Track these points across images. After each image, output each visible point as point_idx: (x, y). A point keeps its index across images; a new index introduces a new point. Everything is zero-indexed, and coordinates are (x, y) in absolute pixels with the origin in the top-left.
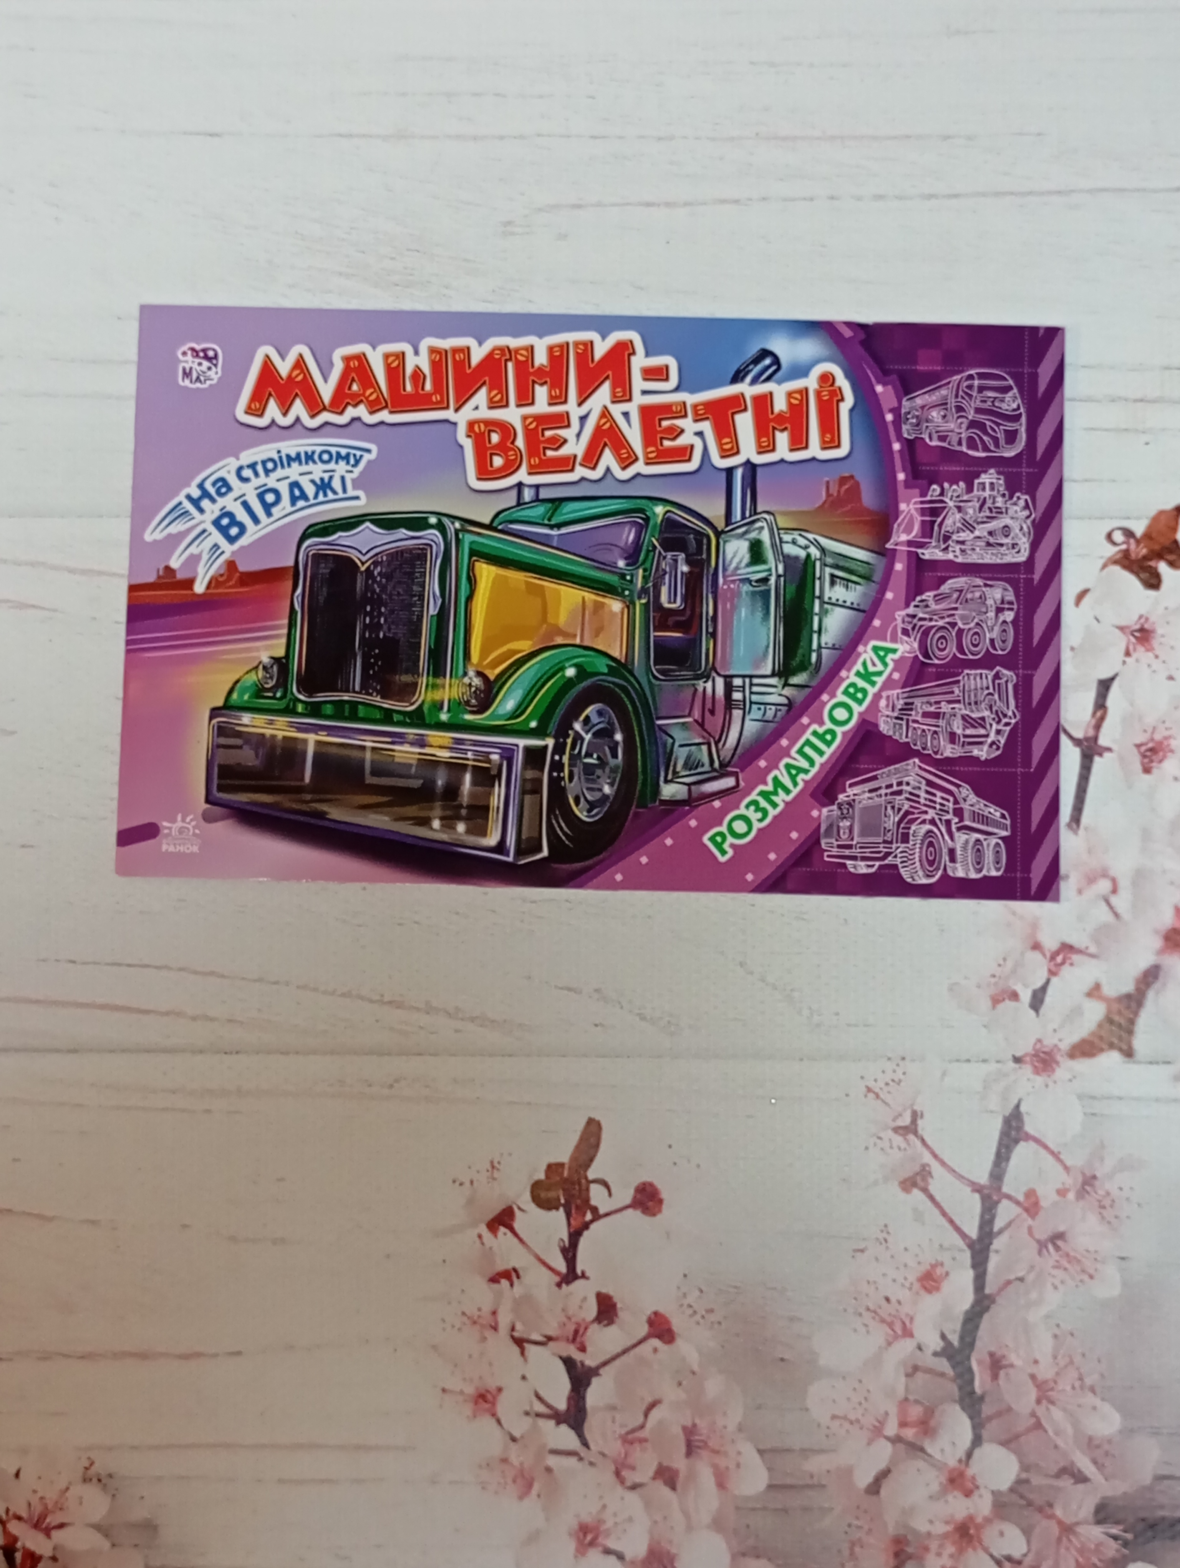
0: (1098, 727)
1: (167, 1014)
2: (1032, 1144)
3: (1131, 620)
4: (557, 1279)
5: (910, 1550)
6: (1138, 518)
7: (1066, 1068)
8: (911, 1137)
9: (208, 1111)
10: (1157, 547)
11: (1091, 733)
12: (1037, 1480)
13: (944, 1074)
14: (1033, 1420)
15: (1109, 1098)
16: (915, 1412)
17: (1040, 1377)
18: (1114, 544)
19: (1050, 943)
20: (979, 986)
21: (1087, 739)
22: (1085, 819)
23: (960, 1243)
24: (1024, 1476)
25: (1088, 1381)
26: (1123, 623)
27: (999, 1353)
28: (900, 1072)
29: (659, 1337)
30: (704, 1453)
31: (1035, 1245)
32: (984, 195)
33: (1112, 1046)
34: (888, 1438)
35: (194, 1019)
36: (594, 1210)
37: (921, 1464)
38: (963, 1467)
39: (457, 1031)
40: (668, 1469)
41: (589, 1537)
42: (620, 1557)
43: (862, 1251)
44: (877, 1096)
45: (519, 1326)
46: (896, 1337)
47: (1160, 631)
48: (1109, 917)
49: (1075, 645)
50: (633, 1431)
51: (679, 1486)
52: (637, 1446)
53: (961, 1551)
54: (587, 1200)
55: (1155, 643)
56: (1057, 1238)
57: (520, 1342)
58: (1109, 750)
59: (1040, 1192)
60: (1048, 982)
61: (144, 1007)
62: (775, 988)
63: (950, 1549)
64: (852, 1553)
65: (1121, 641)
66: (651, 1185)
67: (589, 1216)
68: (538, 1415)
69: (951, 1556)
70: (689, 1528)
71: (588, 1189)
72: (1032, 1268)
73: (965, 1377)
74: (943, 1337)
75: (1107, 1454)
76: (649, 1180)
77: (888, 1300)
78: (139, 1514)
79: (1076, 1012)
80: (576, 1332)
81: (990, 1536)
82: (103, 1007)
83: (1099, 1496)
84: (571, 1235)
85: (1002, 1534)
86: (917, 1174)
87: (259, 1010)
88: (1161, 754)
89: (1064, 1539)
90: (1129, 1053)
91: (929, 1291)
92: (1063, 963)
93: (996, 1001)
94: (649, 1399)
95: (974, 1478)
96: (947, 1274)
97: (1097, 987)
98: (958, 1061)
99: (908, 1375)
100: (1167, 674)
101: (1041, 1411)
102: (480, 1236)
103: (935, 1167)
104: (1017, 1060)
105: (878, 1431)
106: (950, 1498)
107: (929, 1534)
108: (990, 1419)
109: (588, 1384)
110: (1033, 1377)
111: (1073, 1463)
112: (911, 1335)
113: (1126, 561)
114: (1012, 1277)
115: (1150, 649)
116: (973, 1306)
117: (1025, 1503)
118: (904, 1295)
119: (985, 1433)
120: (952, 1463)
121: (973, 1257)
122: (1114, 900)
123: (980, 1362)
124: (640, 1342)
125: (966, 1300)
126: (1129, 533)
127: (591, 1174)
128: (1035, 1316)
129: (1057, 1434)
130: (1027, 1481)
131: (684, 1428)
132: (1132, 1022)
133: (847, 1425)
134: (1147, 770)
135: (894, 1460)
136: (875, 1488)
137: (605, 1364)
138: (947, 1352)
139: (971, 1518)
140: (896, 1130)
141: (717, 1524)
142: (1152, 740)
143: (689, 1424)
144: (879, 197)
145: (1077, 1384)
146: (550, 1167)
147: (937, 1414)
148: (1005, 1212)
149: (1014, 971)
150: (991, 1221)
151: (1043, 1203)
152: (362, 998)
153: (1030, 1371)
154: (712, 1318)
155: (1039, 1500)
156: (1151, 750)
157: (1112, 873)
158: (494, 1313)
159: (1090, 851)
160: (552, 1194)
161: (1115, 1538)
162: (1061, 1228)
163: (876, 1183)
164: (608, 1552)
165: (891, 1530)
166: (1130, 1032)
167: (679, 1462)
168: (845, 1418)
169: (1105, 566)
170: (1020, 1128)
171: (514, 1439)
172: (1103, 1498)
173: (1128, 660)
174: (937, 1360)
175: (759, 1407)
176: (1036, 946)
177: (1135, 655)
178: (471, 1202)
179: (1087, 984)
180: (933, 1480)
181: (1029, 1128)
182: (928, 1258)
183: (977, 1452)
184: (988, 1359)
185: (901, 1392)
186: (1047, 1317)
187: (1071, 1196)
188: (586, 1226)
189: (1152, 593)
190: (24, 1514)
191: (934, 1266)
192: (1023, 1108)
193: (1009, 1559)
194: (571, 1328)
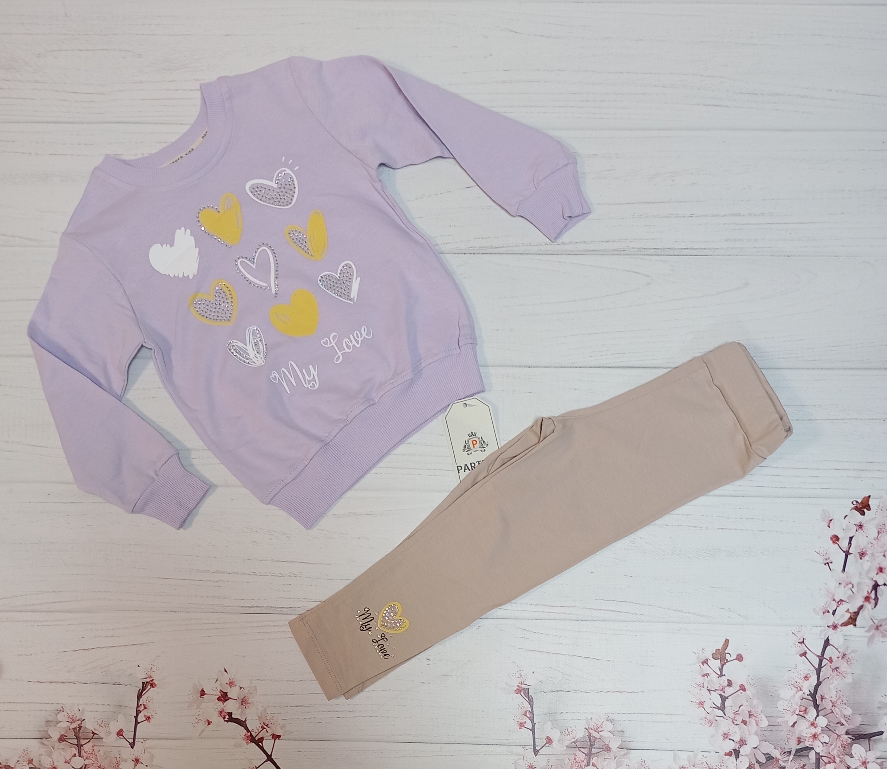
0: (849, 548)
1: (626, 612)
2: (831, 646)
3: (857, 523)
4: (718, 676)
5: (801, 740)
6: (859, 498)
7: (840, 628)
8: (802, 644)
9: (636, 635)
10: (864, 505)
11: (848, 550)
12: (832, 724)
13: (811, 630)
14: (831, 711)
15: (850, 636)
16: (803, 709)
17: (833, 701)
18: (854, 504)
19: (837, 600)
20: (820, 609)
21: (847, 551)
22: (846, 570)
23: (814, 669)
24: (829, 724)
25: (844, 702)
26: (856, 523)
27: (823, 695)
28: (800, 629)
29: (742, 690)
30: (753, 717)
31: (832, 670)
32: (823, 420)
33: (851, 624)
34: (797, 715)
35: (632, 614)
36: (727, 660)
37: (804, 720)
38: (814, 721)
39: (695, 618)
40: (744, 721)
41: (726, 736)
42: (733, 741)
43: (790, 670)
44: (795, 635)
45: (709, 687)
46: (799, 691)
47: (864, 525)
48: (852, 593)
49: (844, 528)
50: (737, 712)
51: (747, 725)
52: (737, 715)
53: (814, 741)
54: (725, 658)
55: (863, 528)
56: (837, 668)
57: (709, 690)
58: (852, 554)
59: (833, 658)
60: (837, 608)
61: (621, 611)
62: (771, 609)
63: (812, 740)
64: (788, 741)
65: (855, 528)
66: (741, 654)
67: (725, 661)
68: (714, 708)
69: (811, 742)
70: (750, 734)
71: (725, 655)
72: (831, 675)
73: (815, 701)
74: (810, 691)
75: (849, 719)
76: (740, 653)
77: (796, 682)
78: (620, 728)
79: (843, 616)
80: (723, 689)
81: (820, 737)
82: (611, 611)
83: (847, 729)
84: (721, 666)
85: (823, 737)
86: (804, 653)
87: (648, 612)
88: (864, 555)
89: (838, 739)
90: (855, 625)
91: (806, 680)
92: (840, 604)
93: (824, 613)
94: (740, 704)
95: (817, 724)
96: (811, 676)
97: (848, 609)
98: (814, 627)
99: (801, 700)
100: (865, 536)
101: (833, 709)
102: (700, 666)
103: (808, 651)
104: (828, 627)
105: (794, 712)
106: (811, 728)
107: (806, 737)
108: (821, 710)
109: (725, 701)
110: (831, 701)
111: (840, 721)
112: (802, 691)
113: (856, 508)
114: (826, 677)
115: (862, 530)
116: (817, 684)
117: (828, 730)
118: (801, 681)
119: (819, 713)
120: (812, 720)
121: (817, 672)
122: (853, 589)
123: (818, 697)
124: (738, 691)
125: (815, 682)
126: (857, 502)
127: (726, 652)
128: (831, 686)
129: (837, 714)
130: (829, 725)
131: (748, 711)
132: (856, 618)
133: (787, 711)
134: (861, 559)
135: (797, 719)
136: (793, 726)
137: (730, 696)
138: (811, 694)
139: (816, 733)
140: (799, 643)
141: (756, 734)
142: (862, 551)
143: (749, 710)
144: (798, 420)
145: (842, 702)
146: (716, 649)
147: (808, 709)
148: (824, 662)
149: (829, 605)
150: (821, 664)
151: (833, 660)
152: (673, 610)
153: (830, 699)
154: (755, 685)
155: (832, 730)
156: (863, 554)
157: (852, 583)
158: (703, 684)
159: (847, 578)
160: (717, 656)
161: (850, 738)
162: (838, 666)
163: (794, 655)
164: (730, 739)
165: (798, 736)
166: (856, 621)
167: (747, 719)
168: (786, 710)
169: (851, 510)
170: (829, 642)
171: (708, 713)
172: (848, 729)
173: (857, 532)
174: (808, 696)
175: (766, 707)
176: (834, 600)
177: (858, 531)
178: (698, 657)
179: (847, 609)
180: (807, 724)
181: (830, 643)
182: (806, 672)
183: (818, 718)
184: (820, 696)
185: (799, 704)
186: (834, 687)
187: (840, 658)
188: (725, 663)
189: (862, 516)
190: (593, 728)
191: (807, 674)
192: (829, 638)
193: (825, 743)
194: (721, 687)
